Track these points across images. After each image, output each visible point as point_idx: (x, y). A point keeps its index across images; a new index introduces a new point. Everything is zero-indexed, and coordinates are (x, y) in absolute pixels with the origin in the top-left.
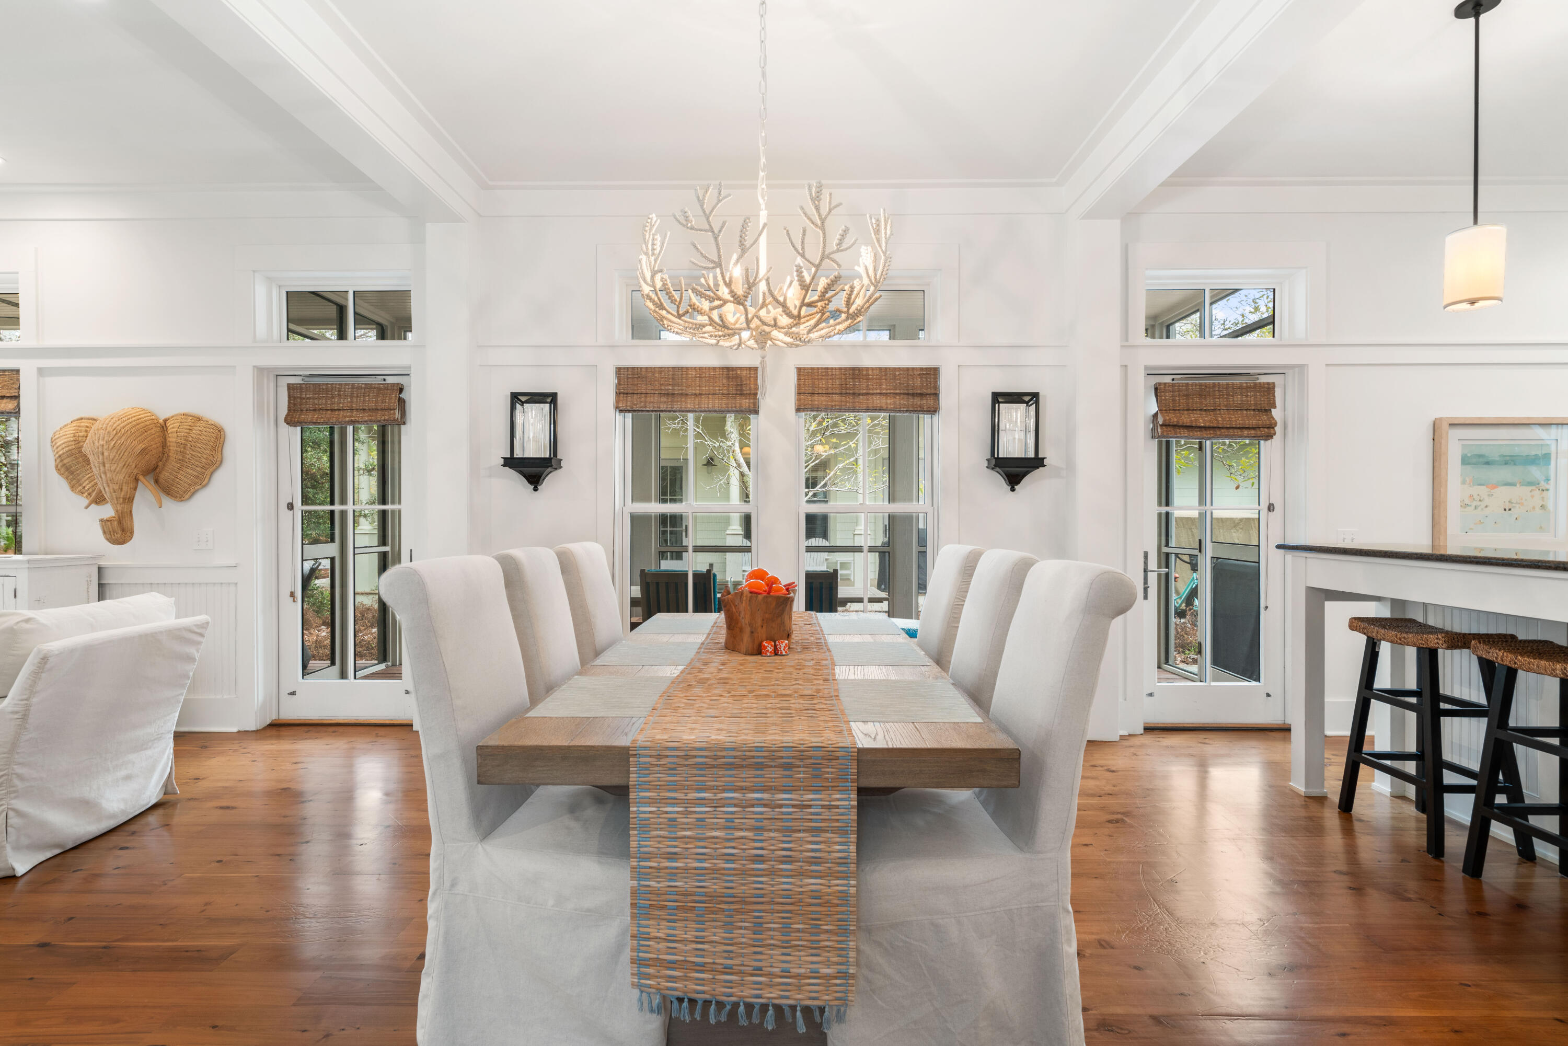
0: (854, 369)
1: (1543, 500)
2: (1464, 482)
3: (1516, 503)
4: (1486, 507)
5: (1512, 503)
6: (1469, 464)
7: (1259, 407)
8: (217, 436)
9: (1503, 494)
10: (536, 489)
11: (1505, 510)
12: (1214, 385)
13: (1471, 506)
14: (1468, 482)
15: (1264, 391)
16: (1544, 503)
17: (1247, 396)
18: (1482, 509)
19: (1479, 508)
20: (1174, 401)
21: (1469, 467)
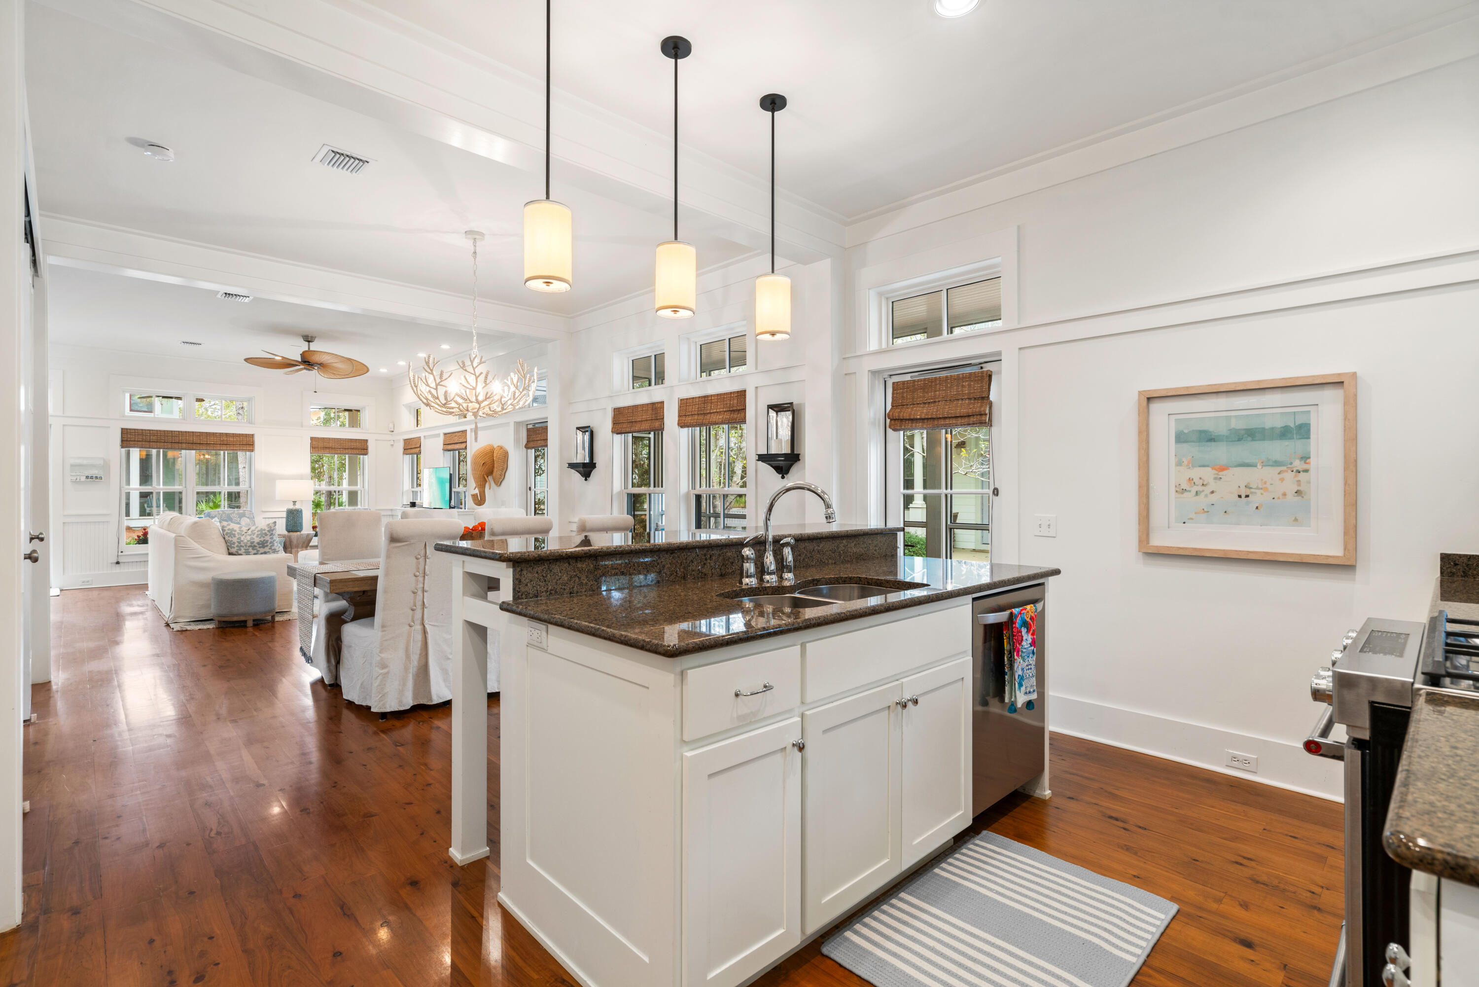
0: (705, 397)
1: (1299, 485)
2: (1179, 464)
3: (1257, 488)
4: (1212, 492)
5: (1251, 488)
6: (1186, 442)
7: (971, 396)
8: (505, 455)
9: (1237, 478)
10: (586, 480)
11: (1240, 496)
12: (936, 378)
13: (1190, 491)
14: (1186, 462)
15: (978, 380)
16: (1299, 488)
17: (963, 386)
18: (1206, 496)
19: (1202, 495)
20: (903, 397)
21: (1185, 445)
